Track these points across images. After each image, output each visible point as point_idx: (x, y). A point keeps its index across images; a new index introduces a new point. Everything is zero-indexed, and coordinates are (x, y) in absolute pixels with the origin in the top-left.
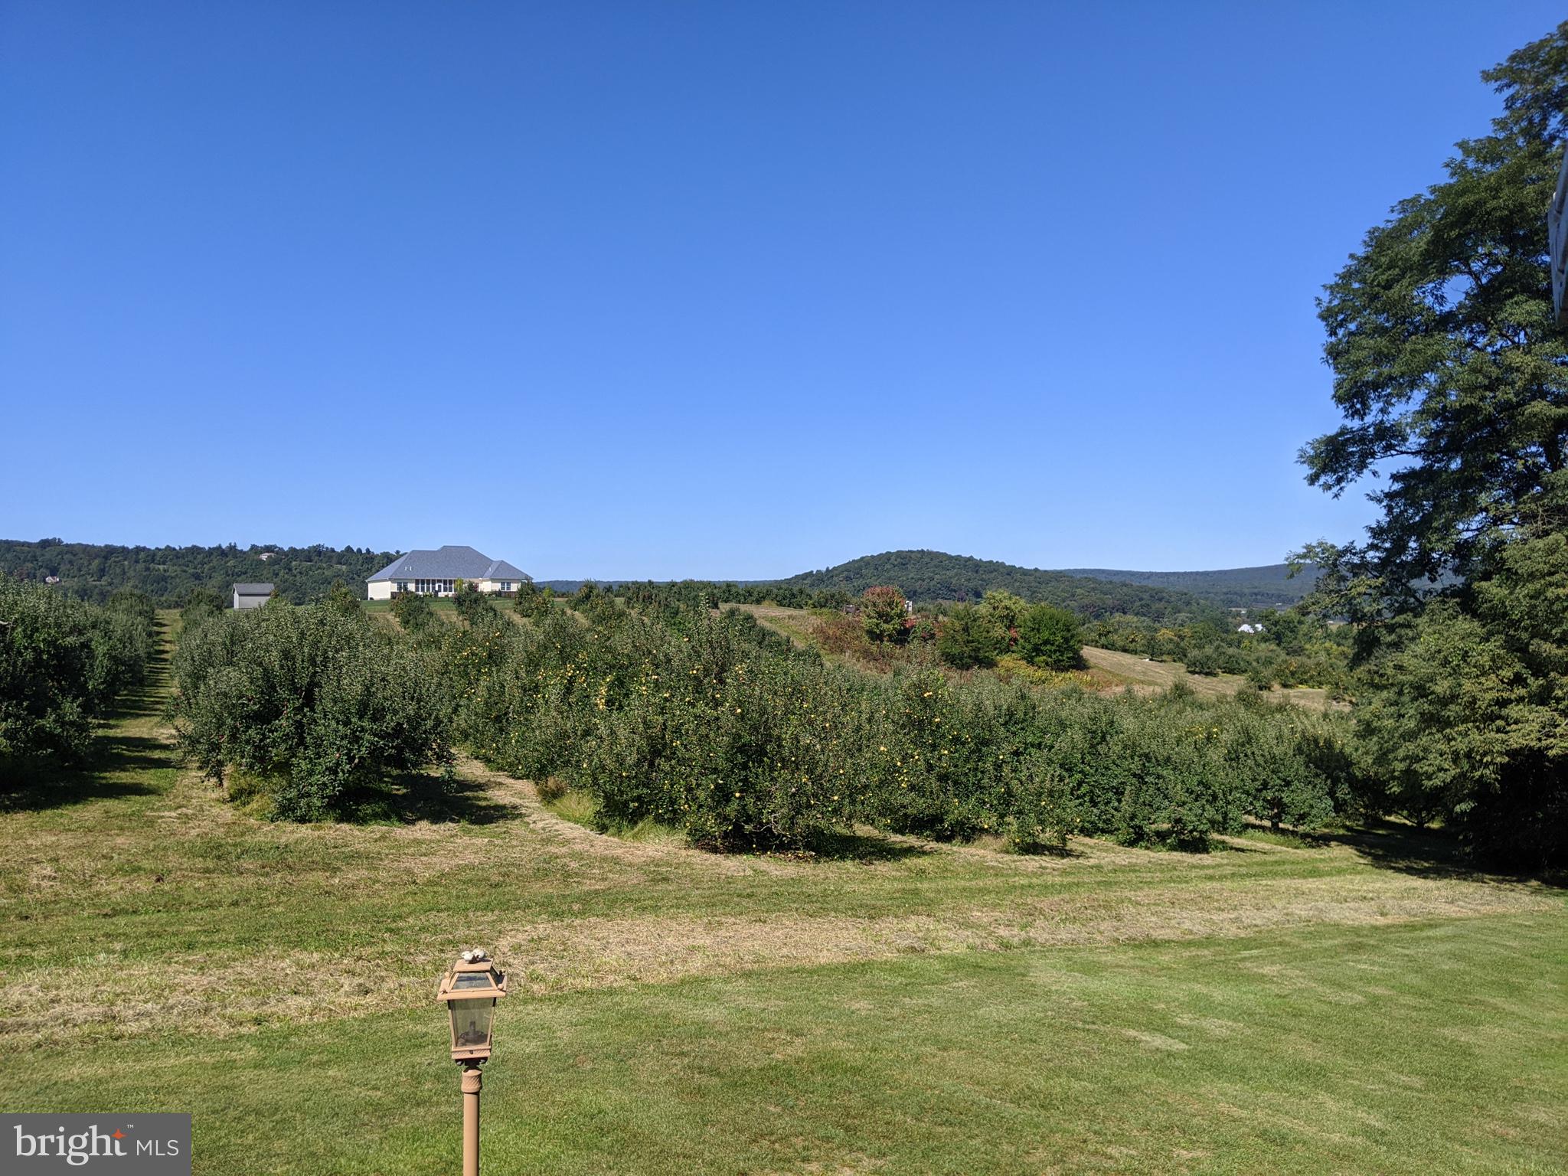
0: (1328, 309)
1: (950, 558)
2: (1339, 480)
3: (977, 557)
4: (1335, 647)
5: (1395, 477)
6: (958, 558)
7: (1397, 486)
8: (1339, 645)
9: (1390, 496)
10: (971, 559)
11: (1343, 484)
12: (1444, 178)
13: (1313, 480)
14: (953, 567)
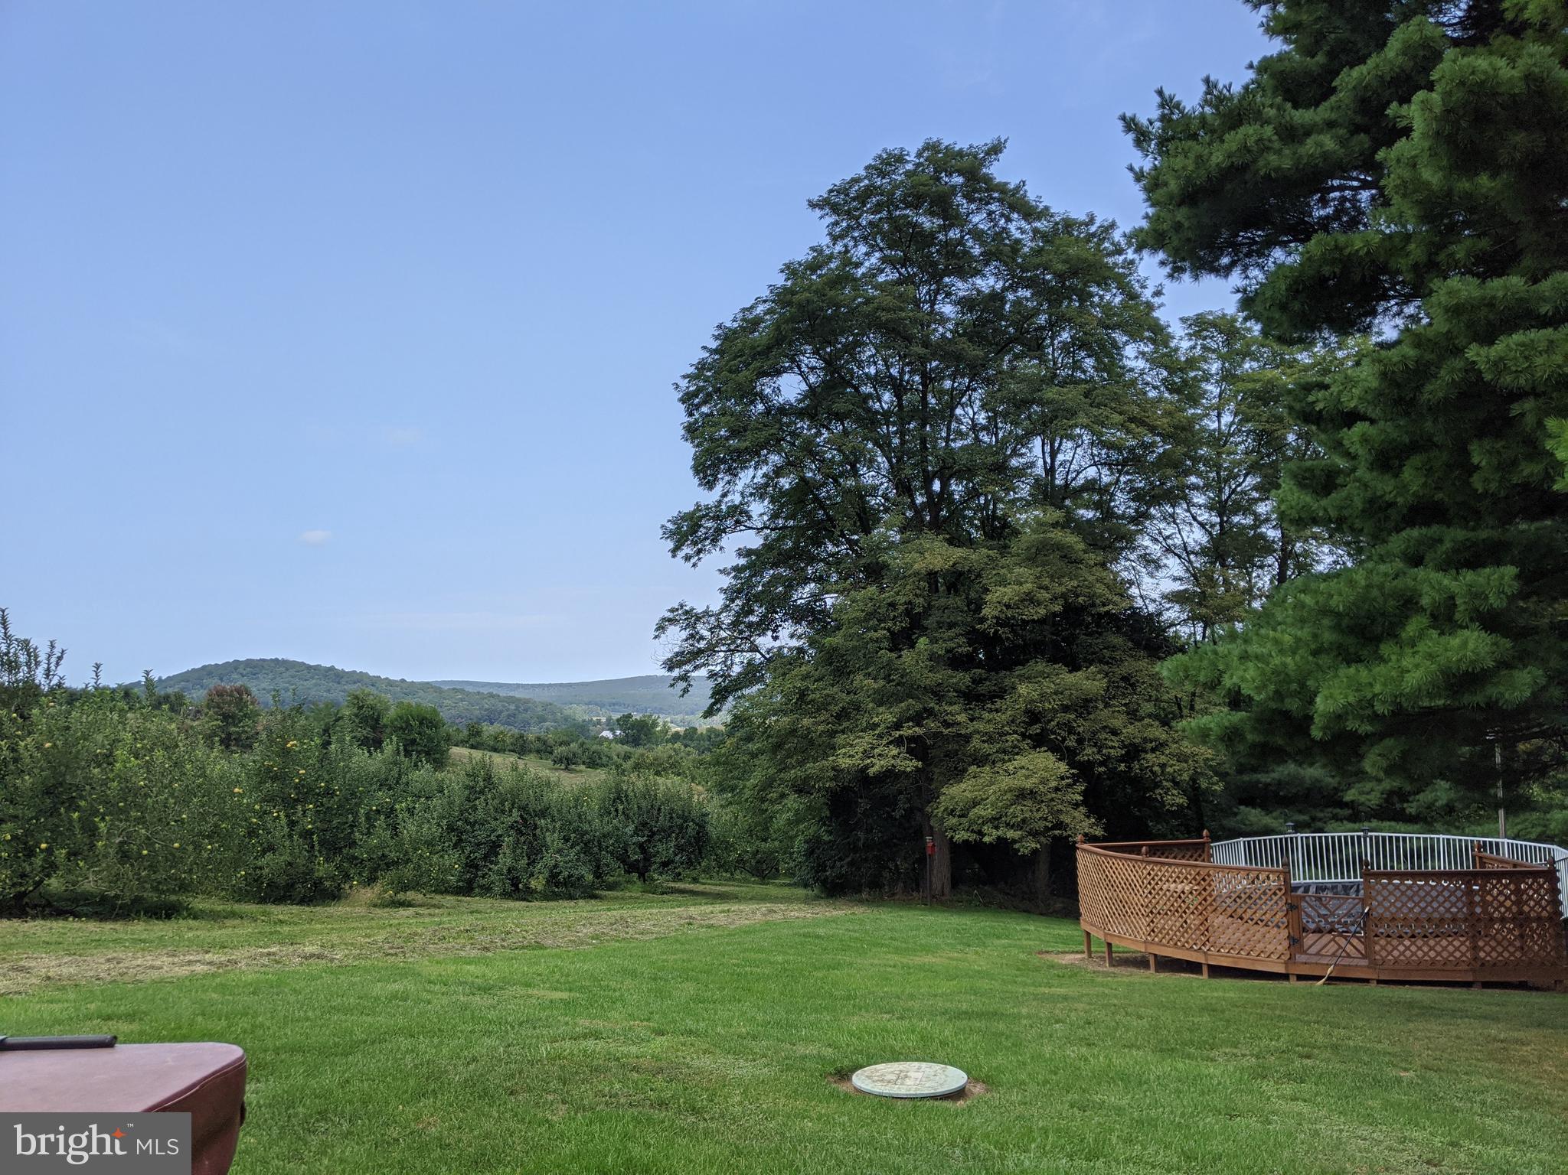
0: (687, 394)
1: (309, 667)
2: (699, 551)
3: (339, 667)
4: (683, 748)
5: (741, 553)
6: (317, 668)
7: (742, 561)
8: (686, 746)
9: (736, 569)
10: (332, 668)
11: (701, 555)
12: (780, 280)
13: (674, 552)
14: (312, 678)
